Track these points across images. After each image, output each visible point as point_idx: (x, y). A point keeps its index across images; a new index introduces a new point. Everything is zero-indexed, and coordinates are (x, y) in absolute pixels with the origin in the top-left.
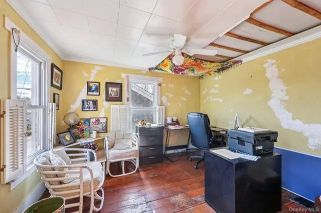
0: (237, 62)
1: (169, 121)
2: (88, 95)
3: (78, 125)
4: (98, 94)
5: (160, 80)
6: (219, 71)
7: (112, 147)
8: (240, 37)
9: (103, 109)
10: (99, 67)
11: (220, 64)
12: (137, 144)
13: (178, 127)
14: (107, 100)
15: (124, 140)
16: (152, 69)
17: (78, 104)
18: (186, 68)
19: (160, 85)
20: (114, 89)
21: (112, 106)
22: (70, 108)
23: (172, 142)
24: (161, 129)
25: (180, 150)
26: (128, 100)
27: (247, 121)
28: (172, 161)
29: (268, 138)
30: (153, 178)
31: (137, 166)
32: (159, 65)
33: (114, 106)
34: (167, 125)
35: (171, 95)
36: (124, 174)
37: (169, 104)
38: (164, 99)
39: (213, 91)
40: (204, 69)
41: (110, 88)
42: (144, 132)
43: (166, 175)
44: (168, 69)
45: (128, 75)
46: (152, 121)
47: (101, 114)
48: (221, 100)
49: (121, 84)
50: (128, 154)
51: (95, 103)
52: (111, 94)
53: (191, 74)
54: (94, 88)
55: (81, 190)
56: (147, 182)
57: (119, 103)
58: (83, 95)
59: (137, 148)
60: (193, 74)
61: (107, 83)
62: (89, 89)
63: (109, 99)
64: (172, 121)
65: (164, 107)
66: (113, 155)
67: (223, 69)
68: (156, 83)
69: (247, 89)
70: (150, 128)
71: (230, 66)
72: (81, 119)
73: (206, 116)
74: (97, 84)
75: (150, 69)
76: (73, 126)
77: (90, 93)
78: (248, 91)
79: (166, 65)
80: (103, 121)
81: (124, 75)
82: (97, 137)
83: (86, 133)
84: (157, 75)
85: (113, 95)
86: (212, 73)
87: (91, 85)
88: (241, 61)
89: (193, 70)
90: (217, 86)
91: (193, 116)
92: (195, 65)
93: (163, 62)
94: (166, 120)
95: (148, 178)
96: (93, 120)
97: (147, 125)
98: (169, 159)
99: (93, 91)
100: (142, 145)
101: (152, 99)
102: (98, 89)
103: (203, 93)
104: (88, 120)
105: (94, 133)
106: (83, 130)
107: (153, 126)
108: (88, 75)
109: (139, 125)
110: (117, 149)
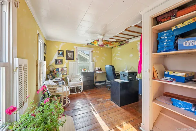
0: (127, 42)
1: (97, 69)
2: (58, 57)
3: (54, 71)
4: (63, 56)
5: (92, 49)
6: (120, 45)
7: (70, 81)
8: (125, 34)
9: (65, 64)
10: (63, 43)
11: (119, 43)
12: (82, 80)
13: (101, 72)
14: (67, 59)
15: (76, 78)
16: (89, 44)
17: (54, 61)
18: (104, 45)
19: (92, 52)
20: (70, 54)
21: (69, 62)
22: (49, 63)
23: (98, 79)
24: (93, 73)
25: (102, 84)
26: (77, 59)
27: (131, 68)
28: (98, 88)
29: (133, 74)
30: (89, 94)
31: (82, 90)
32: (92, 42)
33: (70, 62)
34: (96, 71)
35: (97, 57)
36: (76, 93)
37: (97, 61)
38: (94, 58)
39: (117, 55)
40: (112, 45)
41: (68, 54)
42: (85, 74)
43: (95, 93)
44: (96, 44)
45: (77, 47)
46: (88, 69)
47: (64, 66)
48: (121, 59)
49: (74, 51)
50: (78, 84)
51: (61, 60)
52: (69, 56)
53: (107, 47)
54: (61, 53)
55: (63, 95)
56: (87, 95)
57: (73, 60)
58: (56, 57)
59: (82, 81)
60: (108, 47)
61: (67, 51)
62: (59, 54)
63: (68, 58)
64: (98, 69)
65: (94, 62)
66: (71, 84)
67: (121, 45)
68: (90, 51)
69: (131, 54)
70: (88, 72)
71: (124, 44)
72: (55, 68)
73: (113, 67)
74: (62, 51)
75: (87, 44)
76: (52, 72)
77: (59, 56)
78: (131, 55)
79: (95, 43)
80: (65, 69)
81: (75, 47)
82: (63, 77)
83: (57, 75)
84: (91, 47)
85: (70, 57)
86: (117, 46)
87: (60, 52)
88: (129, 42)
89: (108, 46)
90: (119, 52)
91: (108, 67)
92: (108, 43)
93: (94, 41)
94: (95, 69)
95: (87, 94)
96: (60, 69)
97: (86, 71)
98: (96, 87)
99: (60, 55)
100: (84, 80)
101: (88, 59)
102: (63, 54)
103: (113, 55)
104: (58, 69)
105: (61, 75)
106: (56, 73)
107: (89, 71)
108: (58, 47)
109: (83, 71)
110: (73, 82)
